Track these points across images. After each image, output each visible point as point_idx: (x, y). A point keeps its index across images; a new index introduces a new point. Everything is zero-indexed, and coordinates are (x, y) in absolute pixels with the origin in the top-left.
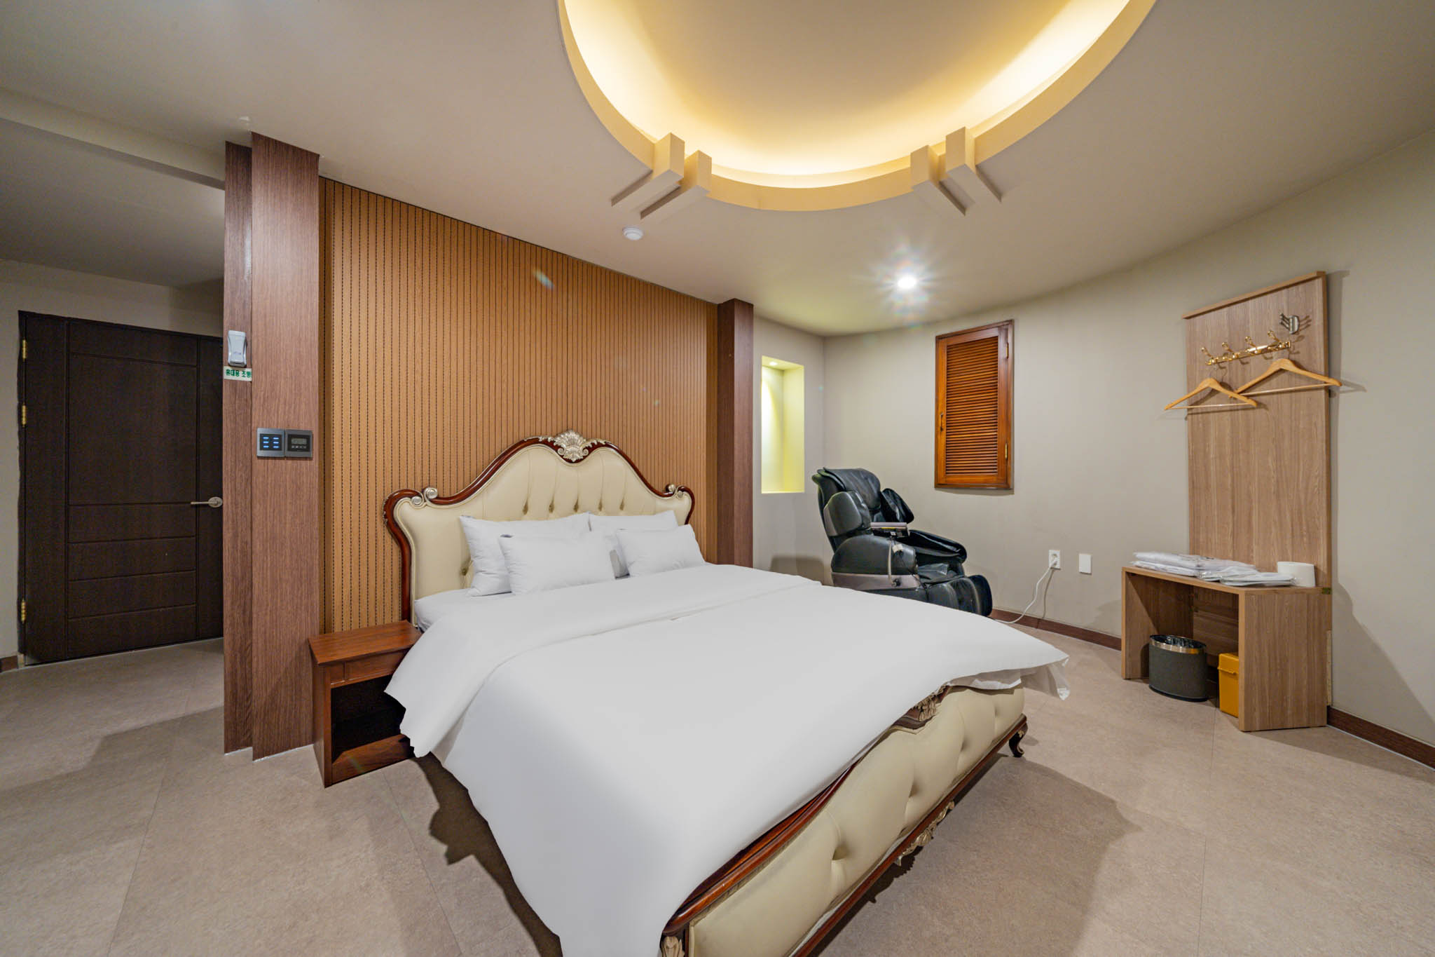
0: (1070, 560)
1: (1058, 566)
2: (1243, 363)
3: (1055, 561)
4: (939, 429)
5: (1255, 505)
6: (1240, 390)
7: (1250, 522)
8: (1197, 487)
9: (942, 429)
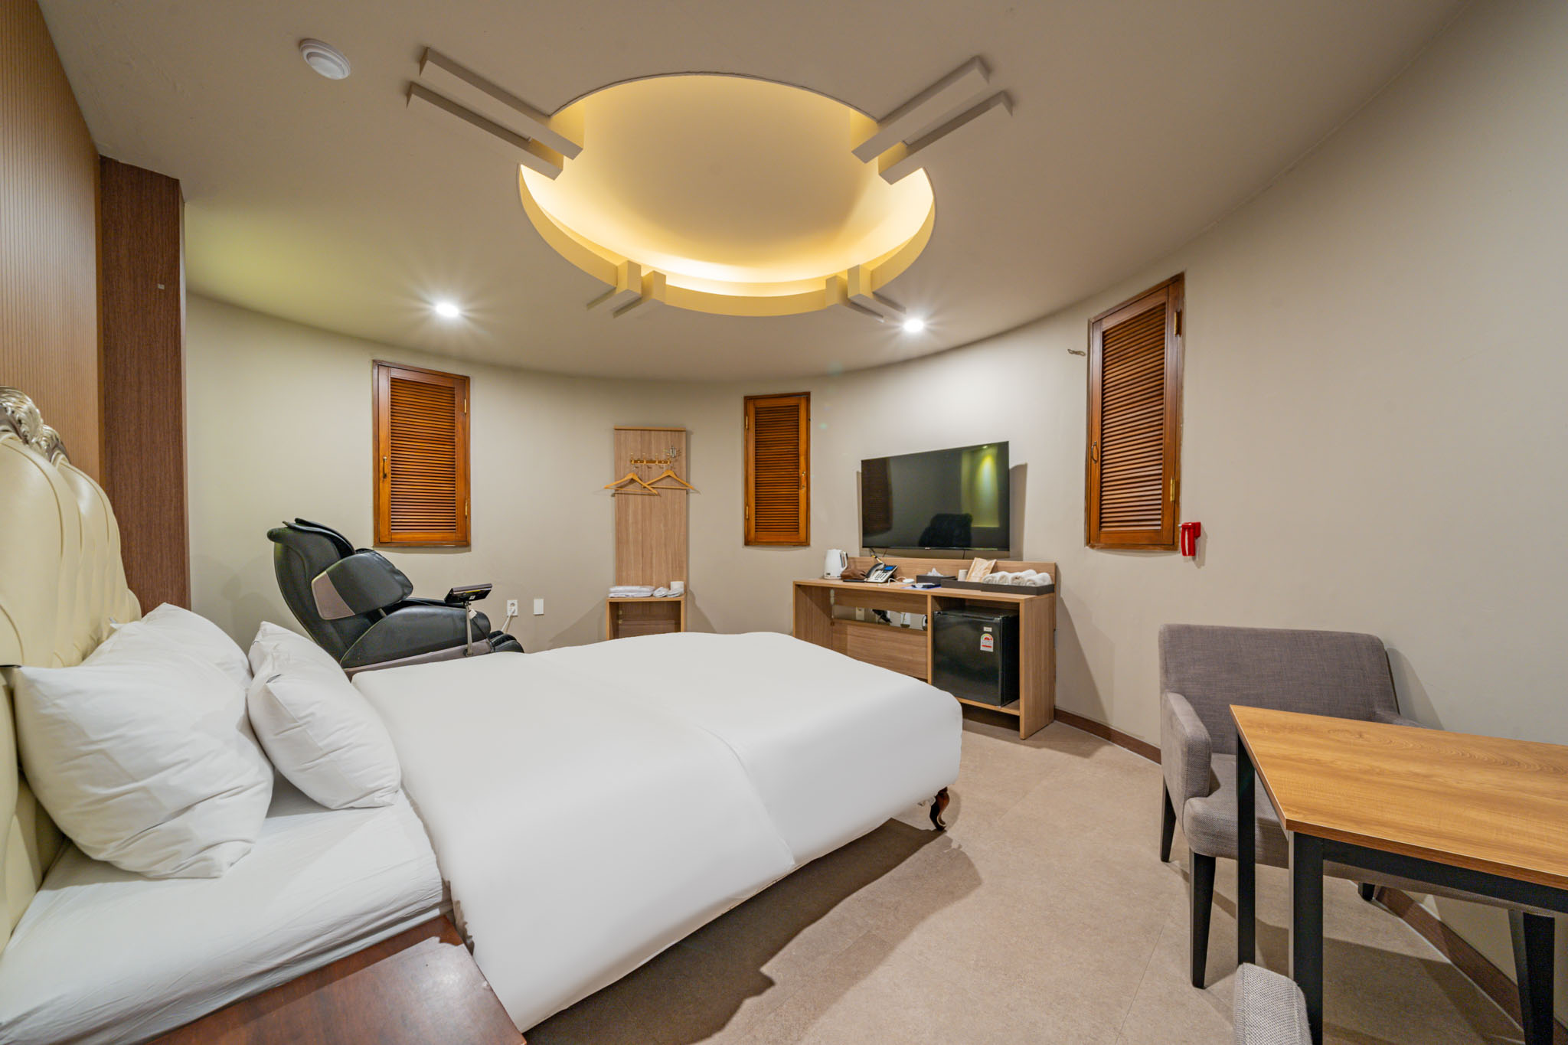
0: (526, 605)
1: (515, 614)
2: (649, 468)
3: (513, 610)
4: (381, 474)
5: (654, 552)
6: (649, 483)
7: (651, 563)
8: (620, 542)
9: (385, 476)
